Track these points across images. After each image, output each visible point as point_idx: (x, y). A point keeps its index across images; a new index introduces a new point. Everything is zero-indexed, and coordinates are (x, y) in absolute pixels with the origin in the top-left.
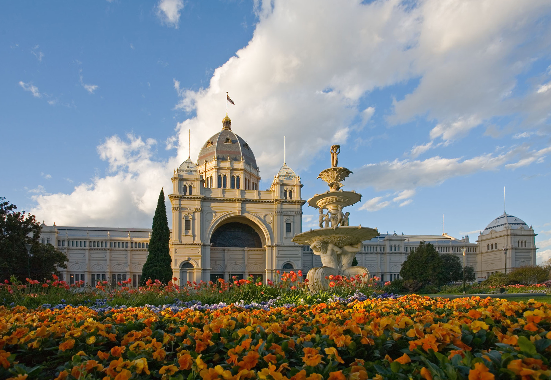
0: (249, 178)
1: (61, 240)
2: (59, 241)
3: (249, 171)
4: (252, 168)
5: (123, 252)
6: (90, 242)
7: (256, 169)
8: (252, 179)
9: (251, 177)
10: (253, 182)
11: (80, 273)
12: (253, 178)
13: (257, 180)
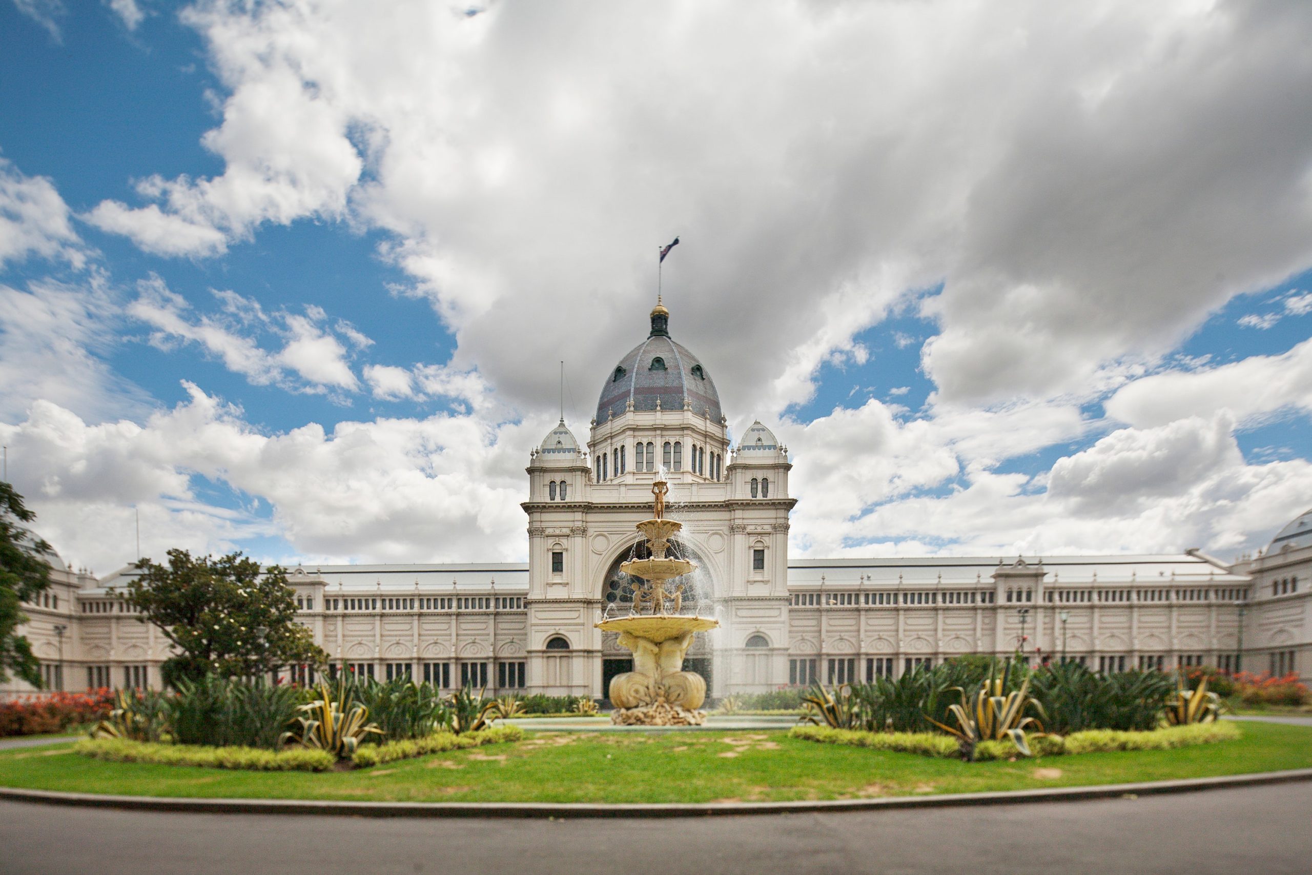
0: (703, 445)
1: (332, 599)
2: (328, 602)
3: (703, 428)
4: (708, 421)
5: (444, 618)
6: (384, 601)
7: (720, 423)
8: (708, 447)
9: (706, 443)
10: (712, 453)
11: (365, 663)
12: (712, 442)
13: (721, 447)
